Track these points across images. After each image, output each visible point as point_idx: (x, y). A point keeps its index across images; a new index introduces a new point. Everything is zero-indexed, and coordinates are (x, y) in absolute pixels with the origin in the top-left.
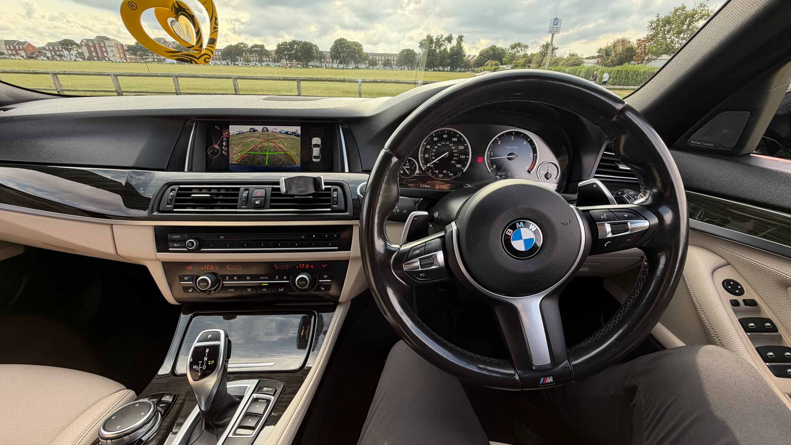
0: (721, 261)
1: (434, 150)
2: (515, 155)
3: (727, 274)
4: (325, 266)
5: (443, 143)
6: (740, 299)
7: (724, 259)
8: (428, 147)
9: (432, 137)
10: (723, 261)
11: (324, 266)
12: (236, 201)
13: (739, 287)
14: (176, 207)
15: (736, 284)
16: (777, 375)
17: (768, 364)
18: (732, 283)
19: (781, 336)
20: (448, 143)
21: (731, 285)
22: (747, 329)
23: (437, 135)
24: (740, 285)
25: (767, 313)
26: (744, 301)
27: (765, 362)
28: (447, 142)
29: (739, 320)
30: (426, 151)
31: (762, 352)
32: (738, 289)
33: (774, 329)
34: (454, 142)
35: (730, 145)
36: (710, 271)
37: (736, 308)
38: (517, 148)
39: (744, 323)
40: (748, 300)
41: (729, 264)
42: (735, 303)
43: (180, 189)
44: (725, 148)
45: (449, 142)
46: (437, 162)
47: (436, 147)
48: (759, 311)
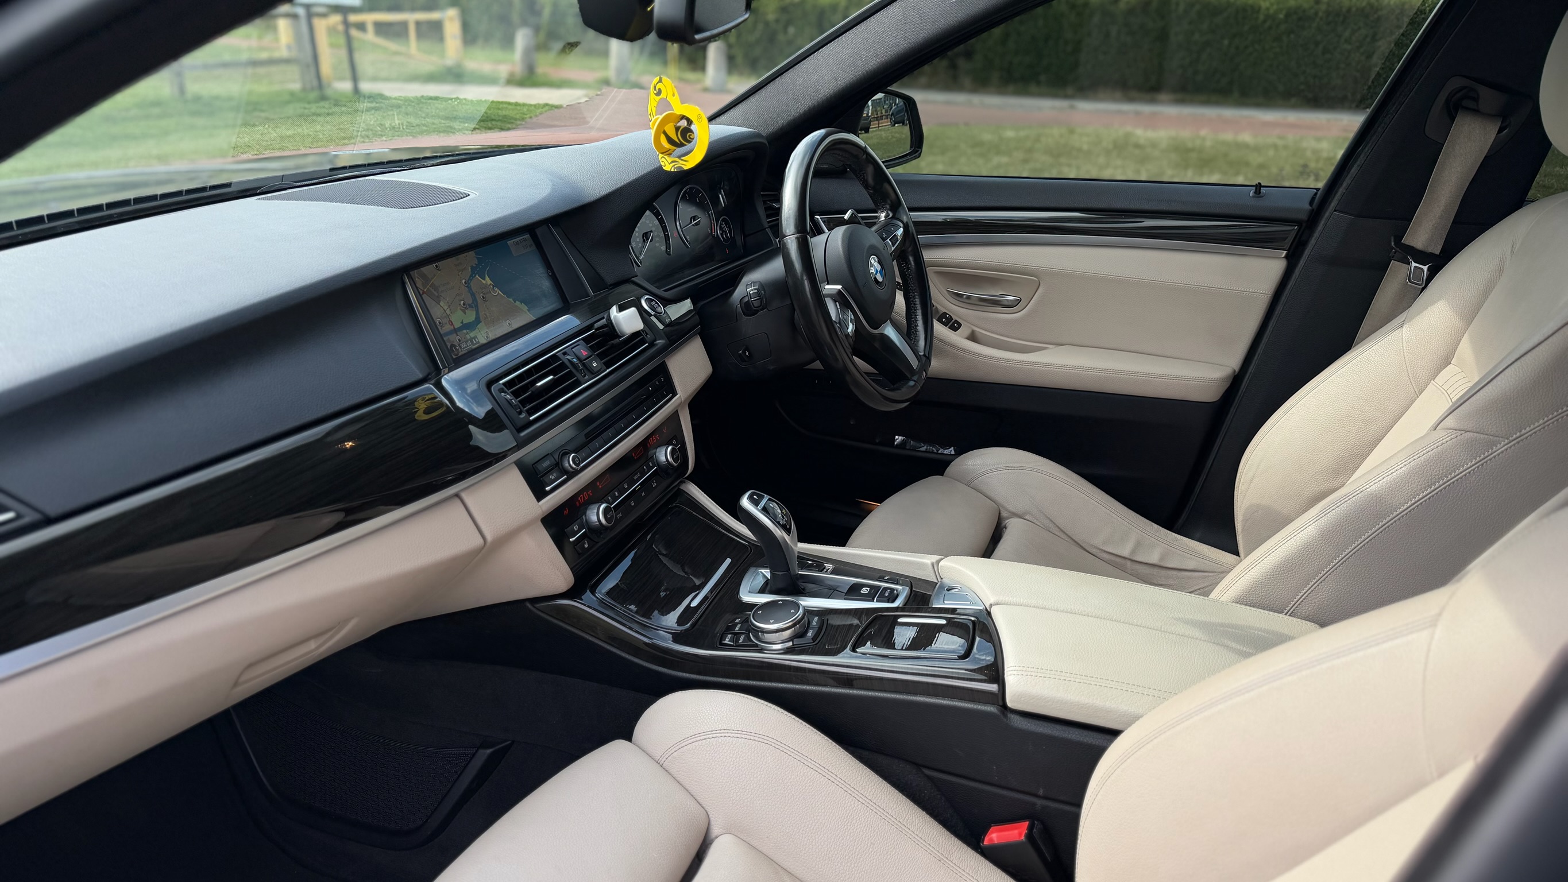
11: (665, 430)
12: (572, 373)
14: (529, 413)
43: (507, 386)
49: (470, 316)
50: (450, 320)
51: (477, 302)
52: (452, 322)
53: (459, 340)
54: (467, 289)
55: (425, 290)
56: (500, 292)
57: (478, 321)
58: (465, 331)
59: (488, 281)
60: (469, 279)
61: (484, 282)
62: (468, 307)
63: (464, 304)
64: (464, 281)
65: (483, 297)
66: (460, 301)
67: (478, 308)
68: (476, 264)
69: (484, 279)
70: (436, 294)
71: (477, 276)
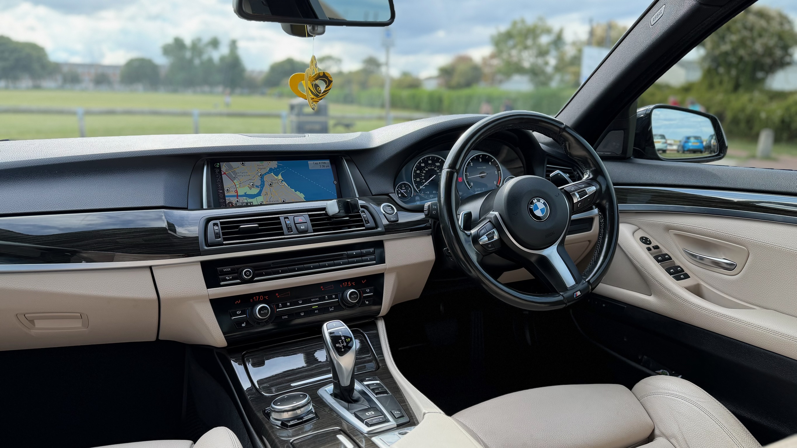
0: (635, 228)
1: (423, 175)
2: (485, 173)
3: (640, 234)
4: (365, 281)
5: (429, 168)
6: (651, 246)
7: (636, 226)
8: (418, 172)
9: (420, 163)
10: (636, 228)
11: (363, 281)
12: (281, 228)
13: (648, 240)
14: (225, 239)
15: (646, 238)
16: (678, 280)
17: (672, 276)
18: (644, 238)
19: (673, 261)
20: (433, 168)
21: (644, 240)
22: (659, 261)
23: (424, 161)
24: (649, 239)
25: (665, 251)
26: (653, 247)
27: (671, 275)
28: (432, 166)
29: (653, 257)
30: (417, 176)
31: (668, 270)
32: (648, 241)
33: (670, 258)
34: (438, 166)
35: (619, 153)
36: (632, 234)
37: (650, 252)
38: (485, 167)
39: (656, 258)
40: (655, 246)
41: (640, 229)
42: (649, 249)
43: (222, 223)
44: (617, 155)
45: (434, 166)
46: (427, 184)
47: (424, 172)
48: (661, 251)
49: (255, 191)
50: (236, 190)
51: (264, 186)
52: (237, 191)
53: (237, 201)
54: (260, 178)
55: (226, 173)
56: (286, 184)
57: (259, 194)
58: (245, 198)
59: (280, 177)
60: (264, 174)
61: (276, 177)
62: (255, 186)
63: (253, 185)
64: (259, 174)
65: (270, 184)
66: (250, 183)
67: (262, 189)
68: (274, 168)
69: (277, 176)
70: (234, 176)
71: (272, 174)
